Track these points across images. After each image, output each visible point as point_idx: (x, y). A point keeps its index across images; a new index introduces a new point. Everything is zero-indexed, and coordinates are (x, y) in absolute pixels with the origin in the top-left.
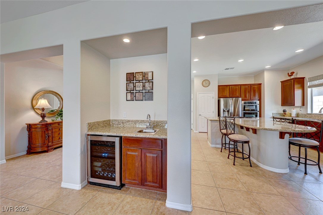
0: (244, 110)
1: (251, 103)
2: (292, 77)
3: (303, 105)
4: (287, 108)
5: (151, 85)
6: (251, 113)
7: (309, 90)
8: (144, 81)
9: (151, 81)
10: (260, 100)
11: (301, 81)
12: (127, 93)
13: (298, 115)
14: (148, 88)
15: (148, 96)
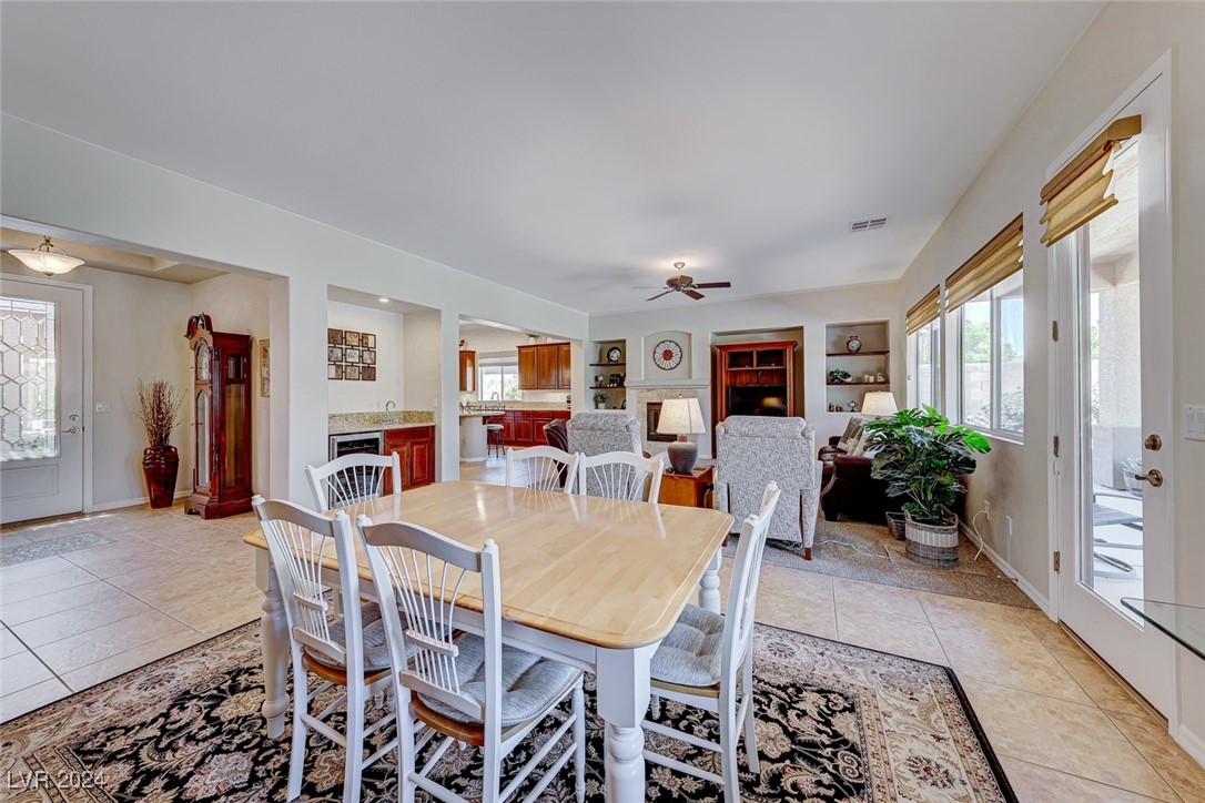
2: (463, 349)
3: (474, 389)
5: (373, 356)
7: (481, 367)
8: (361, 348)
9: (374, 351)
11: (471, 355)
12: (329, 365)
14: (369, 361)
15: (369, 373)
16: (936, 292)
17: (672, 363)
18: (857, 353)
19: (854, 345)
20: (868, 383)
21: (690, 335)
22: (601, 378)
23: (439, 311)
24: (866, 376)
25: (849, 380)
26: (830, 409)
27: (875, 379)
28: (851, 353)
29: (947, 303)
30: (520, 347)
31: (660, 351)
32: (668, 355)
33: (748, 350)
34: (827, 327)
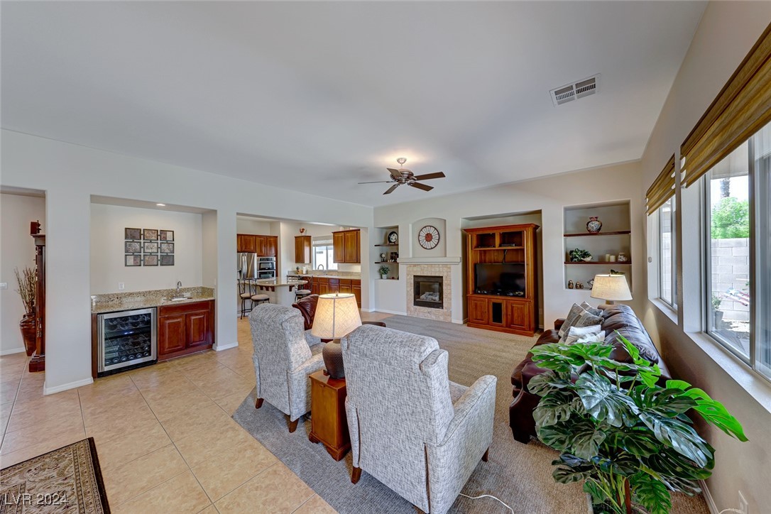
0: (260, 269)
1: (268, 260)
2: (303, 234)
3: (310, 262)
4: (299, 265)
5: (171, 247)
6: (266, 273)
7: (314, 248)
8: (159, 242)
9: (172, 243)
10: (276, 256)
11: (308, 238)
12: (126, 255)
13: (307, 272)
14: (167, 251)
15: (168, 260)
16: (671, 166)
17: (432, 244)
18: (598, 232)
19: (594, 226)
20: (609, 263)
21: (445, 220)
22: (383, 256)
23: (216, 211)
24: (608, 255)
25: (588, 259)
26: (570, 286)
27: (617, 258)
28: (591, 233)
29: (684, 174)
30: (334, 233)
31: (423, 234)
32: (429, 237)
33: (491, 232)
34: (566, 209)
